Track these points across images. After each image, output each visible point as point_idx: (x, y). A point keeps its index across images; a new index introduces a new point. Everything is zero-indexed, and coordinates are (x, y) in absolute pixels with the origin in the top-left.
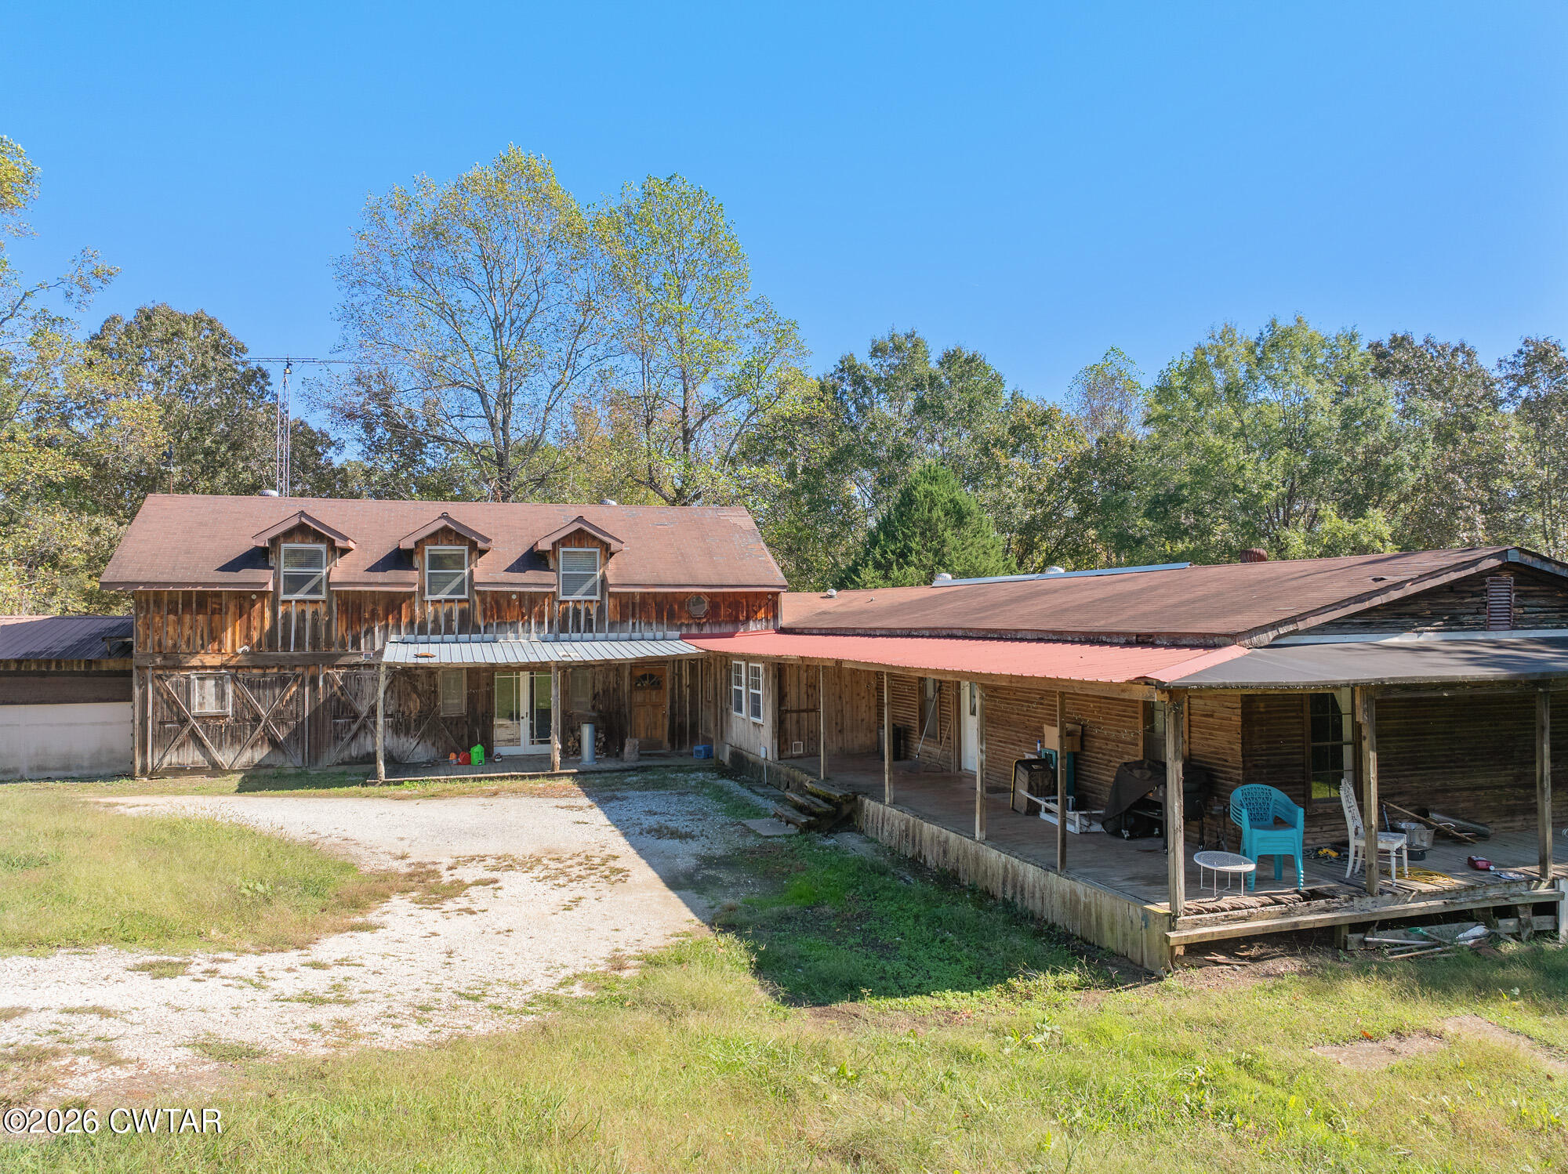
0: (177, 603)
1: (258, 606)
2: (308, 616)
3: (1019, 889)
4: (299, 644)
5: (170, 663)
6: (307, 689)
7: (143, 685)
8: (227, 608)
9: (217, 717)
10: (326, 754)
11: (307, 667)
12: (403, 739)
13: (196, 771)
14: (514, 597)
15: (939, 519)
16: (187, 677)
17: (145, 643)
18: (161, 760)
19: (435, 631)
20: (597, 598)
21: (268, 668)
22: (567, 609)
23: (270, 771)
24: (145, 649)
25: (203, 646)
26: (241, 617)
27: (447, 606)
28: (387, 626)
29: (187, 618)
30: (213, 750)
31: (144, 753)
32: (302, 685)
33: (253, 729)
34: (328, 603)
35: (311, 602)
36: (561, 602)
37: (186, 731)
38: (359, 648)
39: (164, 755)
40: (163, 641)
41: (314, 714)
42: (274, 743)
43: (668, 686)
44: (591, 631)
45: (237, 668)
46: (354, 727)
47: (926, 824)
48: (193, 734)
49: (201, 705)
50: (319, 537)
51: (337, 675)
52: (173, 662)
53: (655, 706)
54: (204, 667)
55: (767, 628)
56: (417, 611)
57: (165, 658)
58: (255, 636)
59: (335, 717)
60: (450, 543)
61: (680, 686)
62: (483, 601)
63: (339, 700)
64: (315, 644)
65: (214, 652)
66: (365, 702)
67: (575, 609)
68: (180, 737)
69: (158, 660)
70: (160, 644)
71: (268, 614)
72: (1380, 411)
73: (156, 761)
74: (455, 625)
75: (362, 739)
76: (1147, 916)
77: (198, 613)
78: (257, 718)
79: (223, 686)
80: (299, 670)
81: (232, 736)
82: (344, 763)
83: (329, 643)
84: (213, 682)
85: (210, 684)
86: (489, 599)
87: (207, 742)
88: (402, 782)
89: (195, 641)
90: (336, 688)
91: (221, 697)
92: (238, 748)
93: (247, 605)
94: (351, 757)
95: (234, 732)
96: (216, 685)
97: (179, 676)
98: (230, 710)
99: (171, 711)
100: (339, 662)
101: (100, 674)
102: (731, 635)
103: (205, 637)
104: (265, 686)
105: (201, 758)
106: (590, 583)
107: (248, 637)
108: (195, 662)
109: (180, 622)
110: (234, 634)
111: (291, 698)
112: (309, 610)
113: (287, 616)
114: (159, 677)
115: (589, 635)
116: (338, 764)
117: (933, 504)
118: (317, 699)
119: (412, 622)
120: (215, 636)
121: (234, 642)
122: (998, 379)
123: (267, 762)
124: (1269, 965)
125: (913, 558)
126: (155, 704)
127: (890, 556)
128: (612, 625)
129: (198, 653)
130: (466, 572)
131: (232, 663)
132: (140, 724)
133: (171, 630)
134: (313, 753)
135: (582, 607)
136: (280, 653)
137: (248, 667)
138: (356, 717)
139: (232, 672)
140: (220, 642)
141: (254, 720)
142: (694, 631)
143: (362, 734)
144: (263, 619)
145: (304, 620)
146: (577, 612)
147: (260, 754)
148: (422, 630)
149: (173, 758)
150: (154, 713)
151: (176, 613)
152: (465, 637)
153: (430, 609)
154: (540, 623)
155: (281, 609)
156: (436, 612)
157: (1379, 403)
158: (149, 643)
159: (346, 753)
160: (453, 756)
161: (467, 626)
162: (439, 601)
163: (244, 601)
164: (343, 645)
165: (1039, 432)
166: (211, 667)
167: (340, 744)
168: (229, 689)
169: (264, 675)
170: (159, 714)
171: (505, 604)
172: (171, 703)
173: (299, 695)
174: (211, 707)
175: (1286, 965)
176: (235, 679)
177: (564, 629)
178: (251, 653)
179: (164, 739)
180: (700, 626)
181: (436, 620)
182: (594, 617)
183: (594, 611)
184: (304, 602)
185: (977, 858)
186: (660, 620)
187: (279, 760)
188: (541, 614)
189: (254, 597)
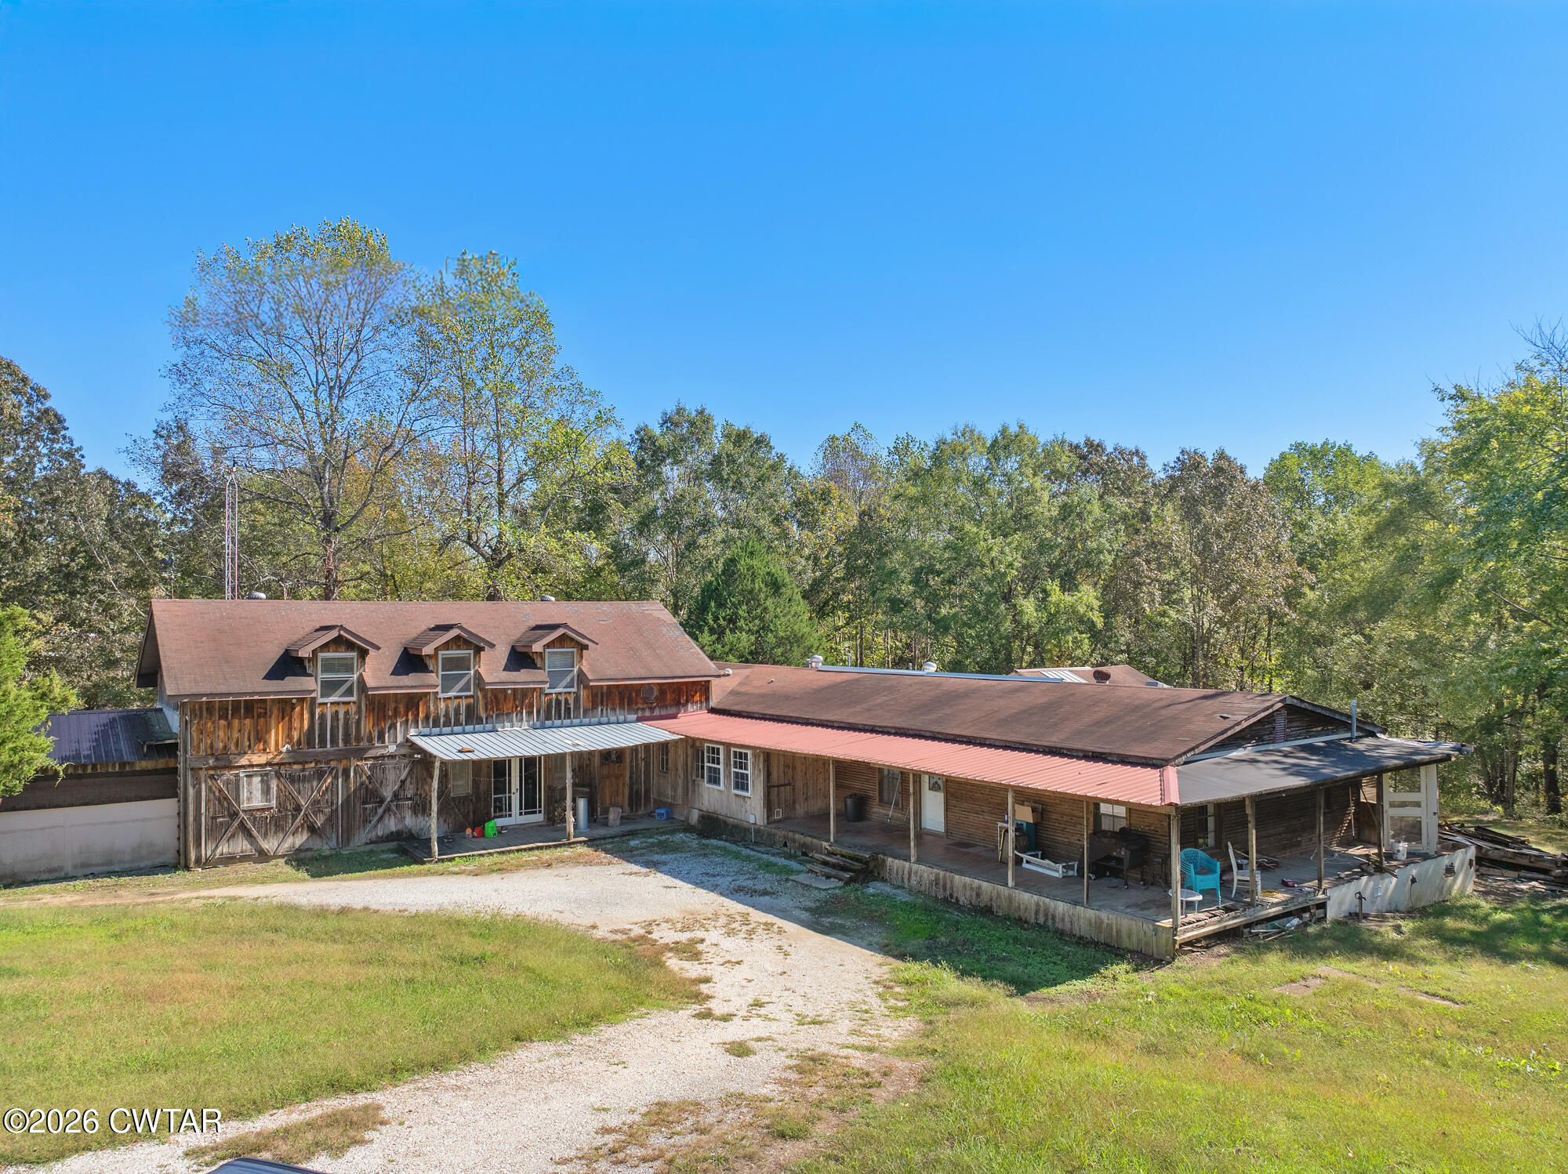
0: (227, 709)
1: (298, 709)
2: (341, 716)
3: (1050, 917)
4: (334, 742)
5: (222, 763)
6: (340, 780)
7: (197, 784)
8: (271, 712)
9: (263, 810)
10: (356, 837)
11: (340, 761)
12: (420, 818)
13: (245, 858)
14: (509, 692)
15: (760, 590)
16: (237, 775)
17: (199, 747)
18: (214, 851)
19: (447, 724)
20: (574, 690)
21: (307, 763)
22: (551, 700)
23: (309, 854)
24: (198, 752)
25: (249, 747)
26: (283, 719)
27: (456, 702)
28: (407, 721)
29: (236, 722)
30: (260, 839)
31: (198, 845)
32: (336, 777)
33: (294, 817)
34: (358, 704)
35: (344, 703)
36: (546, 695)
37: (236, 824)
38: (383, 742)
39: (217, 847)
40: (215, 744)
41: (347, 801)
42: (312, 830)
43: (628, 761)
44: (569, 718)
45: (280, 764)
46: (380, 811)
47: (957, 877)
48: (242, 826)
49: (249, 799)
50: (350, 646)
51: (366, 765)
52: (224, 761)
53: (617, 777)
54: (252, 766)
55: (701, 708)
56: (432, 708)
57: (217, 759)
58: (296, 735)
59: (364, 803)
60: (459, 648)
61: (637, 760)
62: (485, 697)
63: (367, 787)
64: (346, 741)
65: (259, 751)
66: (389, 788)
67: (557, 699)
68: (231, 830)
69: (211, 762)
70: (212, 747)
71: (306, 716)
72: (1089, 507)
73: (209, 853)
74: (463, 718)
75: (386, 821)
76: (1156, 929)
77: (245, 718)
78: (298, 808)
79: (268, 781)
80: (333, 764)
81: (276, 825)
82: (372, 842)
83: (358, 739)
84: (259, 779)
85: (257, 780)
86: (489, 694)
87: (255, 832)
88: (453, 859)
89: (243, 742)
90: (364, 777)
91: (266, 791)
92: (281, 835)
93: (288, 709)
94: (378, 837)
95: (276, 824)
96: (262, 781)
97: (229, 775)
98: (274, 803)
99: (222, 806)
100: (367, 755)
101: (135, 773)
102: (674, 717)
103: (252, 738)
104: (305, 779)
105: (249, 846)
106: (568, 679)
107: (289, 737)
108: (244, 761)
109: (229, 726)
110: (277, 734)
111: (327, 788)
112: (342, 710)
113: (323, 716)
114: (212, 777)
115: (568, 722)
116: (367, 844)
117: (754, 576)
118: (348, 788)
119: (427, 717)
120: (260, 737)
121: (278, 743)
122: (781, 458)
123: (307, 846)
124: (1216, 949)
125: (741, 623)
126: (208, 801)
127: (722, 622)
128: (585, 711)
129: (245, 753)
130: (472, 672)
131: (276, 761)
132: (195, 820)
133: (221, 734)
134: (345, 835)
135: (562, 698)
136: (318, 749)
137: (290, 764)
138: (382, 801)
139: (277, 768)
140: (266, 743)
141: (295, 810)
142: (647, 713)
143: (387, 816)
144: (302, 722)
145: (338, 720)
146: (558, 702)
147: (300, 839)
148: (436, 724)
149: (224, 848)
150: (207, 809)
151: (226, 719)
152: (469, 728)
153: (442, 705)
154: (530, 713)
155: (318, 711)
156: (447, 707)
157: (1088, 502)
158: (202, 746)
159: (374, 833)
160: (469, 831)
161: (471, 718)
162: (450, 698)
163: (286, 707)
164: (370, 739)
165: (818, 506)
166: (257, 765)
167: (369, 827)
168: (274, 784)
169: (304, 770)
170: (211, 810)
171: (502, 700)
172: (222, 799)
173: (334, 785)
174: (258, 802)
175: (1222, 949)
176: (278, 775)
177: (548, 717)
178: (293, 751)
179: (217, 832)
180: (652, 709)
181: (447, 715)
182: (572, 706)
183: (571, 702)
184: (338, 703)
185: (1010, 899)
186: (622, 707)
187: (317, 844)
188: (531, 706)
189: (294, 701)
